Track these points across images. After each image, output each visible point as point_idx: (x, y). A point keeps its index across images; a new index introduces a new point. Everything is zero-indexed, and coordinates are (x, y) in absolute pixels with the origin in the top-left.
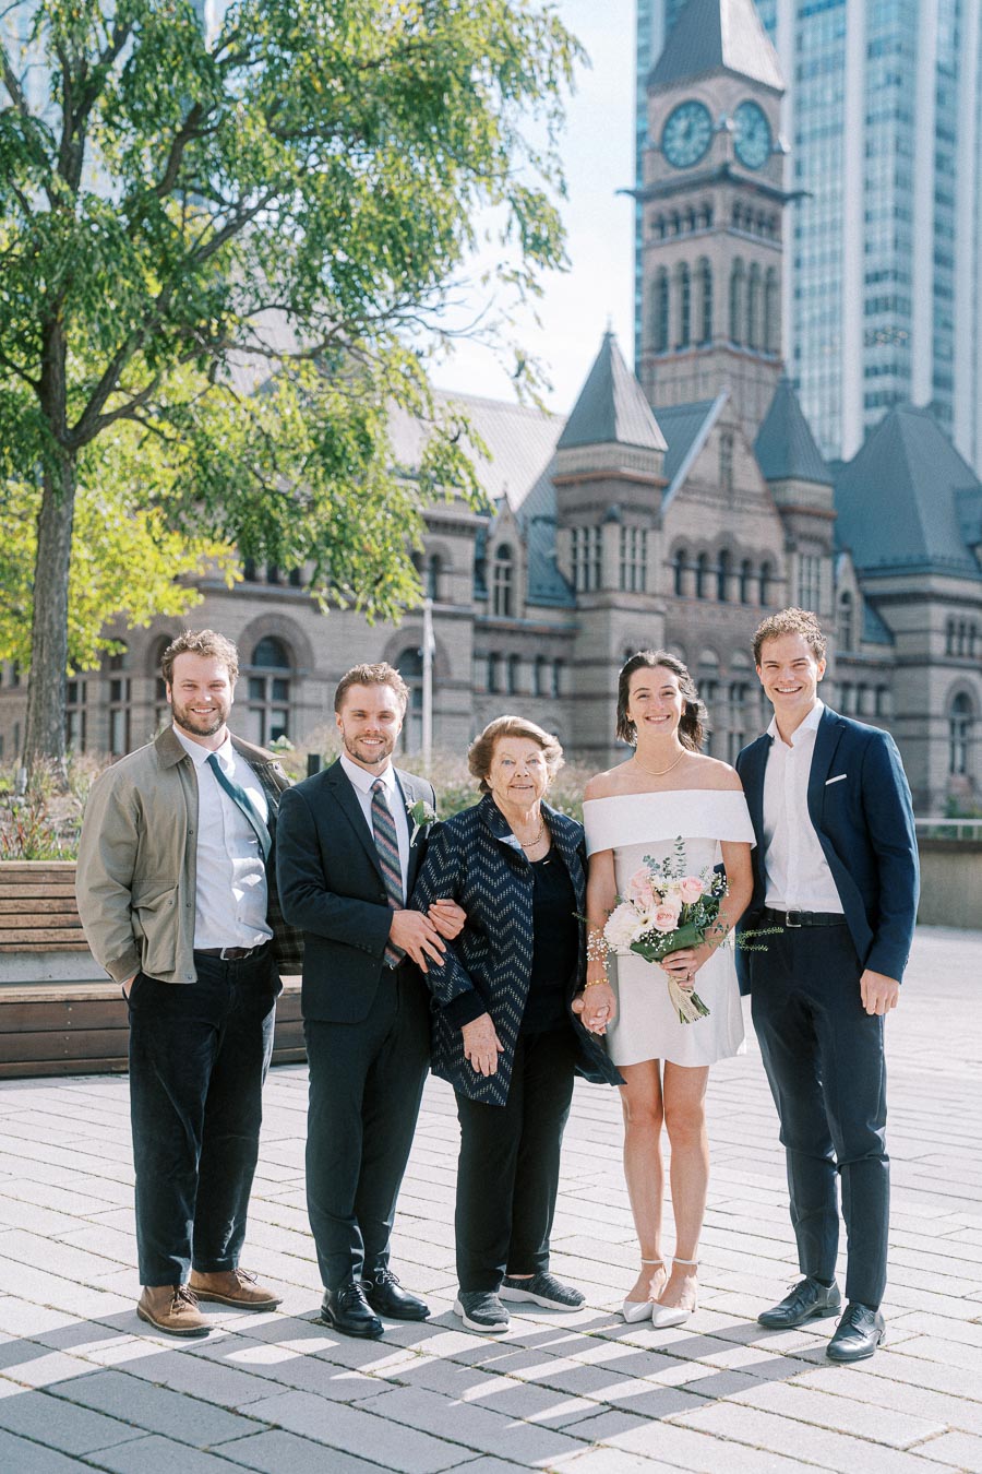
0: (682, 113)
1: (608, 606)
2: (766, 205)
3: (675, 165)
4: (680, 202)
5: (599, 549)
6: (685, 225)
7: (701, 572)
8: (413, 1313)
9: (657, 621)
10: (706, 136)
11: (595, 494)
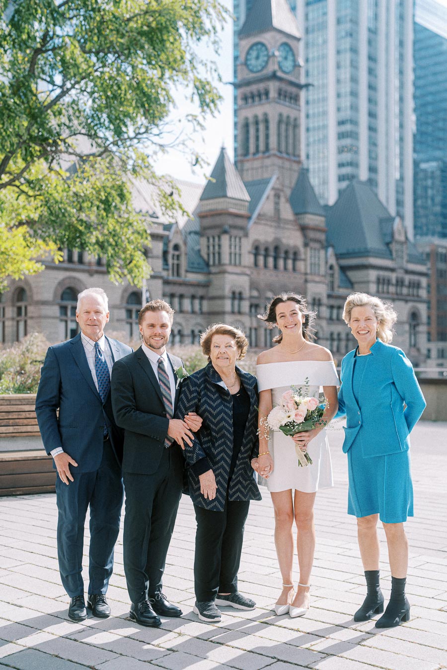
0: (255, 48)
1: (224, 272)
2: (293, 90)
3: (252, 71)
4: (254, 88)
5: (219, 246)
6: (257, 99)
7: (266, 256)
8: (175, 613)
9: (246, 278)
10: (265, 59)
11: (218, 221)
